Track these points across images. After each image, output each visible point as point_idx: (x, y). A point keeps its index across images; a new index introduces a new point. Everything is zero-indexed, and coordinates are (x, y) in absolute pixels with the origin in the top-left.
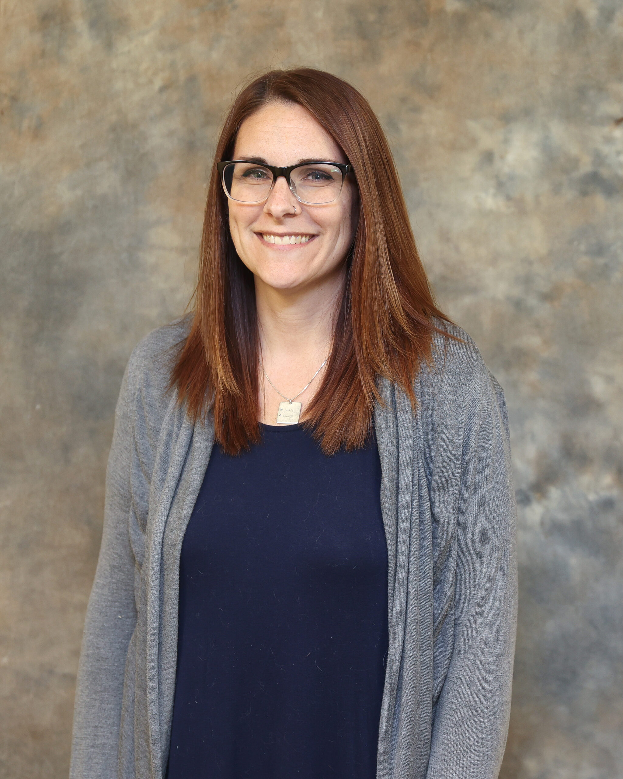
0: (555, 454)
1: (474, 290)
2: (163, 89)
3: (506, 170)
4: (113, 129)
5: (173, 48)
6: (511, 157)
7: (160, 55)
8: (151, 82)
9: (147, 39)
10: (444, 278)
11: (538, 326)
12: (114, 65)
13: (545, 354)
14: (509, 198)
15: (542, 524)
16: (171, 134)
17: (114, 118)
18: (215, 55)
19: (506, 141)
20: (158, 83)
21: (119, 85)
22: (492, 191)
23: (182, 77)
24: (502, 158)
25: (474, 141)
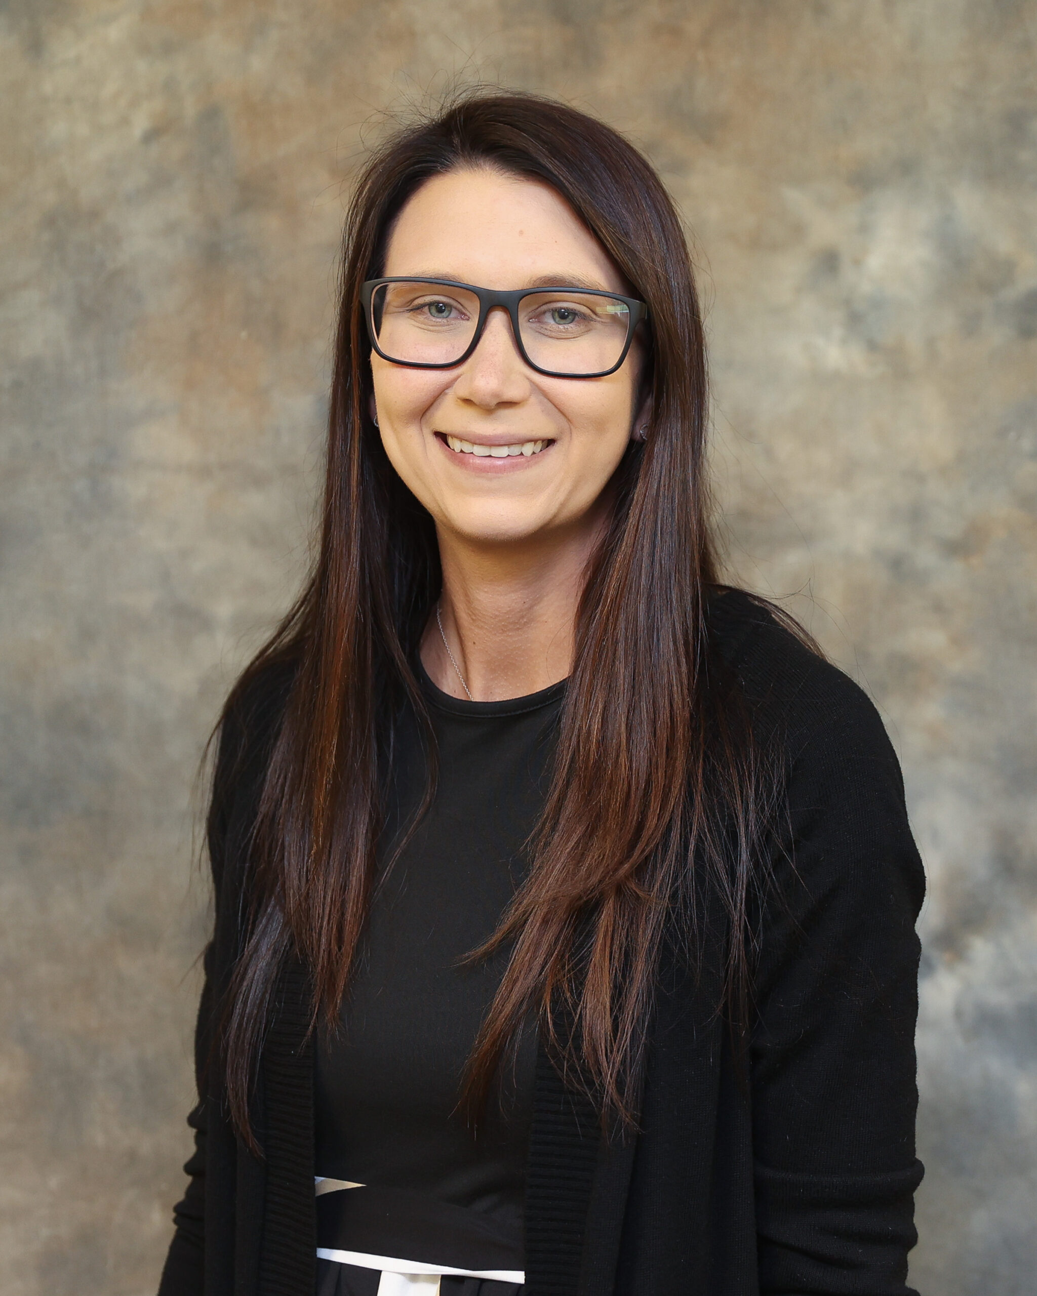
0: (981, 870)
1: (806, 538)
2: (151, 136)
3: (866, 287)
4: (50, 221)
5: (168, 49)
6: (875, 262)
7: (141, 66)
8: (125, 121)
9: (115, 33)
10: (744, 515)
11: (939, 608)
12: (48, 88)
13: (956, 666)
14: (872, 346)
15: (958, 1014)
16: (171, 229)
17: (51, 198)
18: (258, 64)
19: (864, 229)
20: (140, 123)
21: (58, 129)
22: (838, 332)
23: (190, 109)
24: (858, 263)
25: (798, 231)
